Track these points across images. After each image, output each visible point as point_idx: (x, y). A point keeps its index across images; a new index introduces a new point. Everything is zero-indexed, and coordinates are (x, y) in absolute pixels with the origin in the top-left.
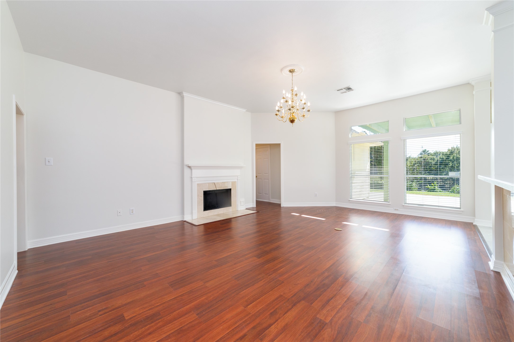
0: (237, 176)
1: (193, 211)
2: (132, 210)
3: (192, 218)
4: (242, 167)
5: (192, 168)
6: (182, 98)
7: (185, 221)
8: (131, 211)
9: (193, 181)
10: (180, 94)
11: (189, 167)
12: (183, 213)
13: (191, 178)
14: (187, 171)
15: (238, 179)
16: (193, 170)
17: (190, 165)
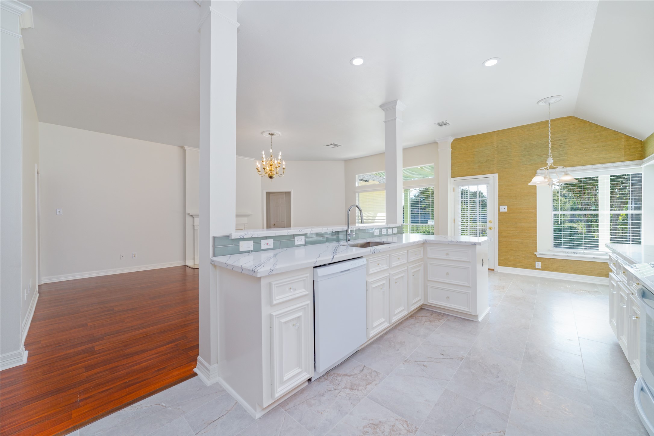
0: (244, 224)
1: (195, 257)
2: (134, 254)
3: (194, 263)
4: (249, 215)
5: (194, 216)
6: (185, 151)
7: (186, 266)
8: (133, 256)
9: (195, 229)
10: (182, 147)
11: (191, 216)
12: (185, 259)
13: (194, 226)
14: (189, 220)
15: (245, 227)
16: (195, 219)
17: (191, 214)
